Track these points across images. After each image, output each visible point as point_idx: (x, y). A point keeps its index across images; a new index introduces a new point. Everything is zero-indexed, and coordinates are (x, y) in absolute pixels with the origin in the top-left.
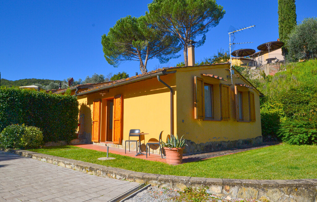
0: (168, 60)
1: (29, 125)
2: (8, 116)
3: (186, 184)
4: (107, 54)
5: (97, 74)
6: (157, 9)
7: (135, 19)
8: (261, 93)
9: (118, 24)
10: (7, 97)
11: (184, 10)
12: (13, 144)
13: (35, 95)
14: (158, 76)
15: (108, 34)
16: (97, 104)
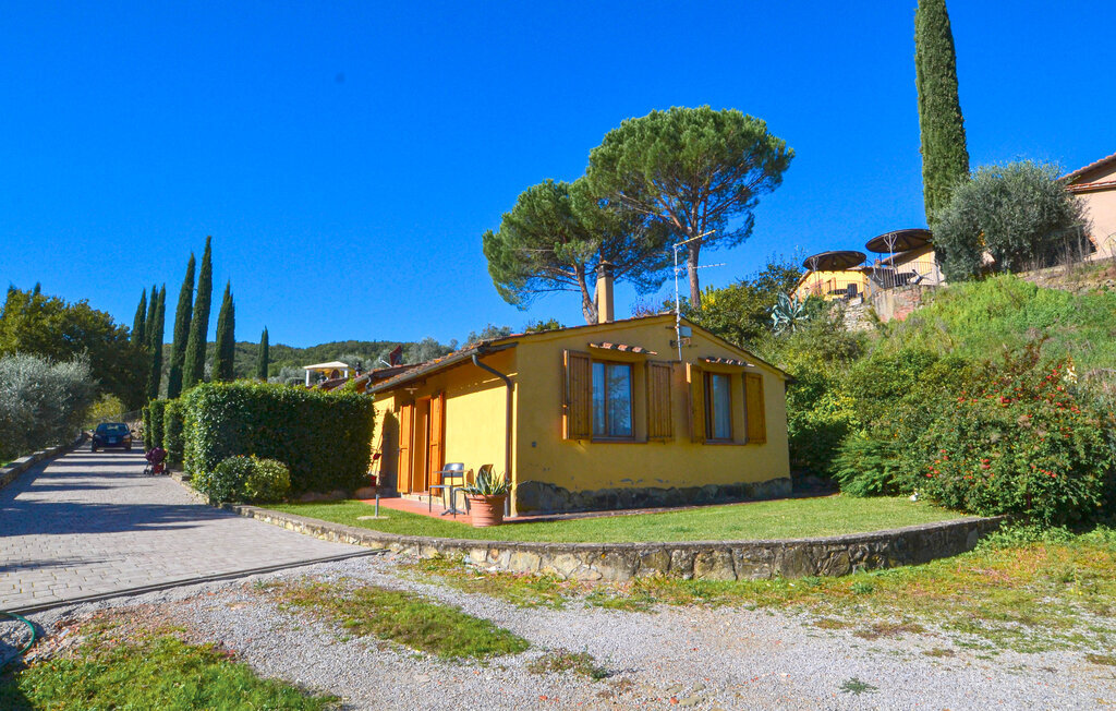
0: (659, 284)
1: (262, 457)
2: (225, 439)
3: (437, 547)
4: (497, 278)
5: (493, 324)
6: (609, 161)
7: (563, 187)
8: (786, 375)
9: (522, 203)
10: (224, 402)
11: (676, 159)
12: (230, 494)
13: (279, 397)
14: (474, 357)
15: (500, 230)
16: (407, 410)
